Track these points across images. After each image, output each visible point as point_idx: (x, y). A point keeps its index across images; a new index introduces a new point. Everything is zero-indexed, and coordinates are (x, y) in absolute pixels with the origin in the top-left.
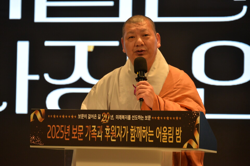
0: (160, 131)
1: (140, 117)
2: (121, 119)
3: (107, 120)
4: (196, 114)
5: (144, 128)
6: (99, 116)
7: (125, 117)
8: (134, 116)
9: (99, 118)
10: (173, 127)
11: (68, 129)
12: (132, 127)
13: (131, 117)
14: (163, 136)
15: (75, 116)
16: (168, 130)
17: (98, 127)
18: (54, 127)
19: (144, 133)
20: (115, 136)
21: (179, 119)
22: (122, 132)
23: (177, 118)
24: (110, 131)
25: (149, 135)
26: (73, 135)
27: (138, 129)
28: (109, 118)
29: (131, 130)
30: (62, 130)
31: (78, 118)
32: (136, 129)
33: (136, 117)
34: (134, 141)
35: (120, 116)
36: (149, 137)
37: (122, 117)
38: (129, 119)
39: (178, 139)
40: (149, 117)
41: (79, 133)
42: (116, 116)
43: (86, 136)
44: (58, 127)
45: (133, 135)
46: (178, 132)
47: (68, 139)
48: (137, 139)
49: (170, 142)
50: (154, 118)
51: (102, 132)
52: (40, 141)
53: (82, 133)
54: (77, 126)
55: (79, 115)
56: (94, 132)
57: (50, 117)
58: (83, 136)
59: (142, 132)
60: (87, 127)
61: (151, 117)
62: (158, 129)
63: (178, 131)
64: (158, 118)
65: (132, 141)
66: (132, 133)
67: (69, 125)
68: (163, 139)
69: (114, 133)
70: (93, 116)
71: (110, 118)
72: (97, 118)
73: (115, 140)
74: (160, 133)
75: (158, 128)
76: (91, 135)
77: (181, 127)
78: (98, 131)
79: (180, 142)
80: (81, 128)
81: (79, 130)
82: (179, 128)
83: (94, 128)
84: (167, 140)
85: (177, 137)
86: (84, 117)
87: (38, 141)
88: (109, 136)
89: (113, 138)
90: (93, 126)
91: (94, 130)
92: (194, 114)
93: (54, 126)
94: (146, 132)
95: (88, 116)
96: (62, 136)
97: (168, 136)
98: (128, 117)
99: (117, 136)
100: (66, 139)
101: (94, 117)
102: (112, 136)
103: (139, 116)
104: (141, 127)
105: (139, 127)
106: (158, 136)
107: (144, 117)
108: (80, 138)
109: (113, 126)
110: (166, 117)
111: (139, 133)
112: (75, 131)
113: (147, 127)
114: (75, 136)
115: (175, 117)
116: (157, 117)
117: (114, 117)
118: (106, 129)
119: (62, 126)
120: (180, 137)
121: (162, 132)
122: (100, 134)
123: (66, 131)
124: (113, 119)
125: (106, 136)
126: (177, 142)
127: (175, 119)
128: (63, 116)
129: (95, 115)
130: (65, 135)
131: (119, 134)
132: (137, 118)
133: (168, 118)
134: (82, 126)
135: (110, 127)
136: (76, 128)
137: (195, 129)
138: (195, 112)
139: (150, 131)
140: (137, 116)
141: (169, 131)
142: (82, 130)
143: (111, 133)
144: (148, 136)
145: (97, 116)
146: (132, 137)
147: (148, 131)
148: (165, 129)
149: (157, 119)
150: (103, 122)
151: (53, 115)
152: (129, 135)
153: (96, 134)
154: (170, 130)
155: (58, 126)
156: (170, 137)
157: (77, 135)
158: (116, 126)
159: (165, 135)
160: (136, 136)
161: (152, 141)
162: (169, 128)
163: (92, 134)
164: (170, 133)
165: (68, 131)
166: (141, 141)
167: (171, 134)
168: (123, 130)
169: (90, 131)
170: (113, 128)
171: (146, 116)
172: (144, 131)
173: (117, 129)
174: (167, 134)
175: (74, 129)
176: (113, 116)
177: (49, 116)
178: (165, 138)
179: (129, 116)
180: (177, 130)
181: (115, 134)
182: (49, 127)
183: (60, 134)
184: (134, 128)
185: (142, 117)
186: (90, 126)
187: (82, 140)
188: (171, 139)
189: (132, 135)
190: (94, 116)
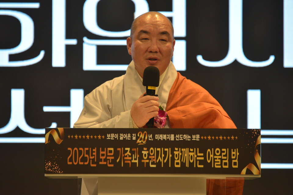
0: (212, 154)
1: (186, 137)
2: (162, 139)
3: (144, 141)
4: (256, 133)
5: (191, 150)
6: (134, 136)
7: (167, 136)
8: (178, 136)
9: (134, 138)
10: (228, 149)
11: (94, 152)
12: (176, 149)
13: (175, 136)
14: (216, 160)
15: (103, 137)
16: (222, 152)
17: (133, 150)
18: (76, 151)
19: (192, 156)
20: (155, 160)
21: (235, 138)
22: (163, 156)
23: (233, 137)
24: (149, 154)
25: (198, 158)
26: (101, 160)
27: (184, 151)
28: (146, 138)
29: (176, 153)
30: (86, 154)
31: (107, 139)
32: (181, 152)
33: (180, 137)
34: (179, 166)
35: (161, 136)
36: (198, 162)
37: (163, 136)
38: (173, 139)
39: (235, 164)
40: (198, 136)
41: (108, 158)
42: (156, 135)
43: (118, 160)
44: (81, 151)
45: (178, 159)
46: (234, 155)
47: (95, 165)
48: (183, 164)
49: (224, 167)
50: (204, 138)
51: (138, 156)
52: (58, 168)
53: (113, 158)
54: (105, 149)
55: (108, 135)
56: (128, 155)
57: (71, 137)
58: (114, 161)
59: (189, 155)
60: (119, 149)
61: (200, 137)
62: (209, 152)
63: (235, 153)
64: (209, 137)
65: (176, 166)
66: (176, 157)
67: (96, 148)
68: (216, 163)
69: (153, 157)
70: (125, 136)
71: (148, 138)
72: (132, 138)
73: (154, 166)
74: (212, 156)
75: (209, 150)
76: (124, 160)
77: (237, 149)
78: (133, 155)
79: (237, 167)
80: (111, 152)
81: (109, 154)
82: (235, 150)
83: (127, 151)
84: (221, 165)
85: (233, 161)
86: (114, 138)
87: (55, 168)
88: (148, 161)
89: (153, 163)
90: (126, 149)
91: (128, 153)
92: (253, 133)
93: (76, 149)
94: (194, 155)
95: (119, 135)
96: (86, 162)
97: (222, 160)
98: (171, 136)
99: (158, 161)
100: (92, 165)
101: (127, 138)
102: (150, 161)
103: (184, 136)
104: (188, 149)
105: (185, 150)
106: (209, 160)
107: (191, 137)
108: (110, 163)
109: (152, 149)
110: (219, 136)
111: (186, 157)
112: (103, 155)
113: (195, 149)
114: (104, 161)
115: (231, 136)
116: (207, 136)
117: (154, 137)
118: (143, 152)
119: (87, 149)
120: (236, 161)
121: (215, 155)
122: (135, 158)
123: (92, 155)
124: (151, 140)
125: (143, 161)
126: (234, 167)
127: (231, 138)
128: (88, 137)
129: (129, 135)
130: (91, 160)
131: (159, 157)
132: (182, 137)
133: (221, 138)
134: (112, 149)
135: (148, 150)
136: (104, 151)
137: (256, 151)
138: (255, 130)
139: (199, 154)
140: (182, 135)
141: (223, 154)
142: (112, 154)
143: (150, 157)
144: (197, 160)
145: (131, 136)
146: (176, 161)
147: (196, 154)
148: (218, 152)
149: (207, 138)
150: (139, 143)
151: (74, 135)
152: (173, 159)
153: (130, 158)
154: (224, 152)
155: (81, 149)
156: (224, 161)
157: (106, 160)
158: (155, 149)
159: (218, 159)
160: (182, 161)
161: (202, 166)
162: (223, 150)
163: (125, 158)
164: (224, 156)
165: (94, 155)
166: (188, 167)
167: (225, 158)
168: (165, 153)
169: (123, 155)
170: (152, 151)
171: (194, 135)
172: (191, 154)
173: (158, 152)
174: (220, 157)
175: (101, 153)
176: (151, 135)
177: (69, 136)
178: (219, 162)
179: (173, 136)
180: (233, 153)
181: (154, 159)
182: (70, 151)
183: (84, 159)
184: (178, 150)
185: (188, 136)
186: (122, 148)
187: (112, 165)
188: (225, 164)
189: (176, 159)
190: (127, 136)
